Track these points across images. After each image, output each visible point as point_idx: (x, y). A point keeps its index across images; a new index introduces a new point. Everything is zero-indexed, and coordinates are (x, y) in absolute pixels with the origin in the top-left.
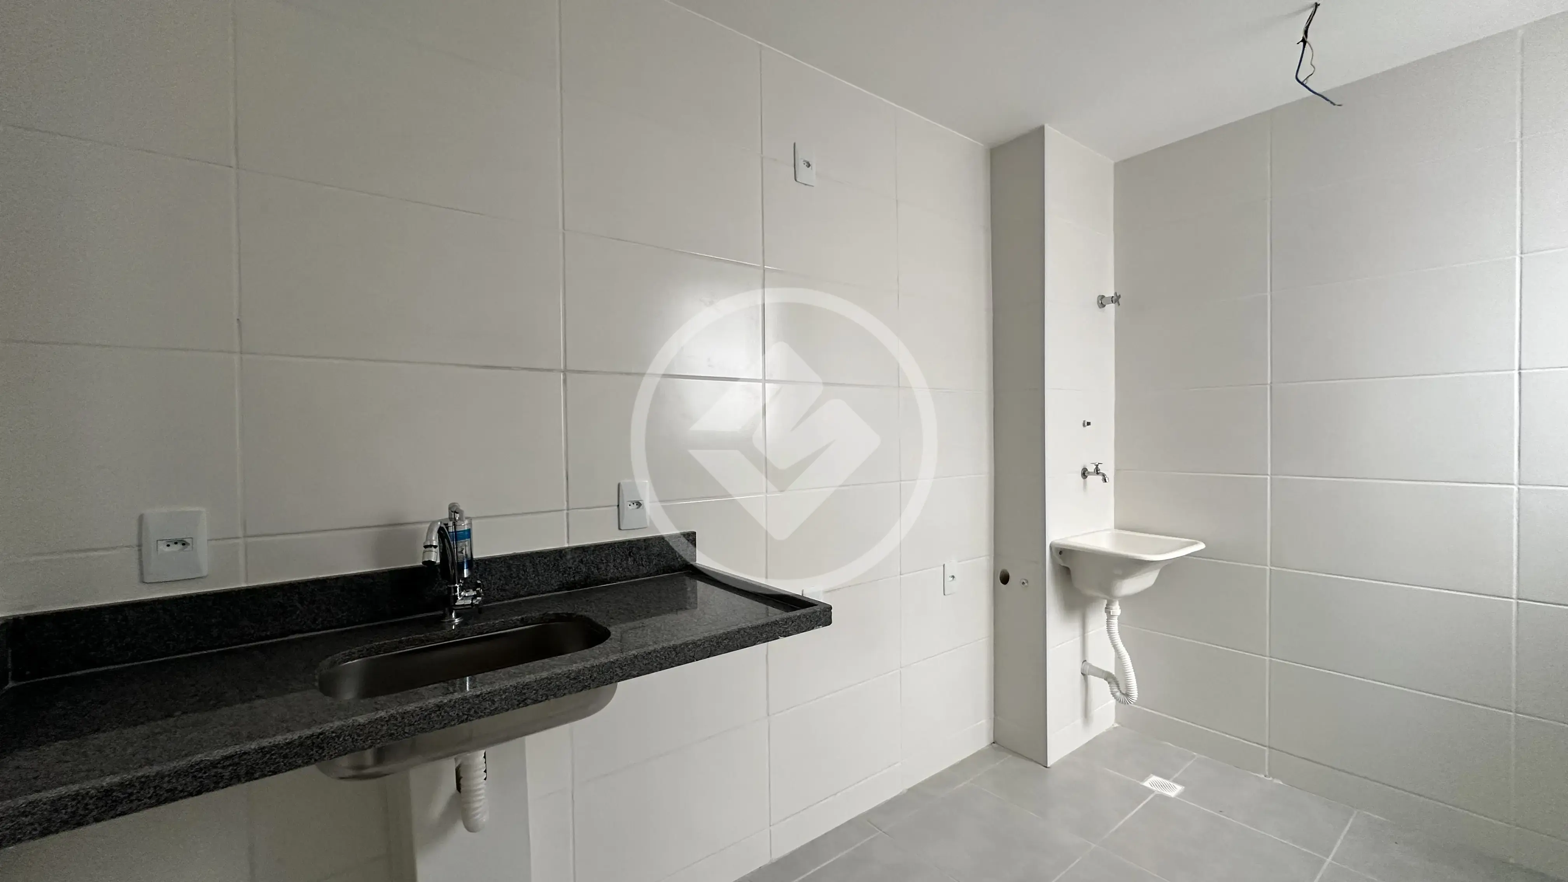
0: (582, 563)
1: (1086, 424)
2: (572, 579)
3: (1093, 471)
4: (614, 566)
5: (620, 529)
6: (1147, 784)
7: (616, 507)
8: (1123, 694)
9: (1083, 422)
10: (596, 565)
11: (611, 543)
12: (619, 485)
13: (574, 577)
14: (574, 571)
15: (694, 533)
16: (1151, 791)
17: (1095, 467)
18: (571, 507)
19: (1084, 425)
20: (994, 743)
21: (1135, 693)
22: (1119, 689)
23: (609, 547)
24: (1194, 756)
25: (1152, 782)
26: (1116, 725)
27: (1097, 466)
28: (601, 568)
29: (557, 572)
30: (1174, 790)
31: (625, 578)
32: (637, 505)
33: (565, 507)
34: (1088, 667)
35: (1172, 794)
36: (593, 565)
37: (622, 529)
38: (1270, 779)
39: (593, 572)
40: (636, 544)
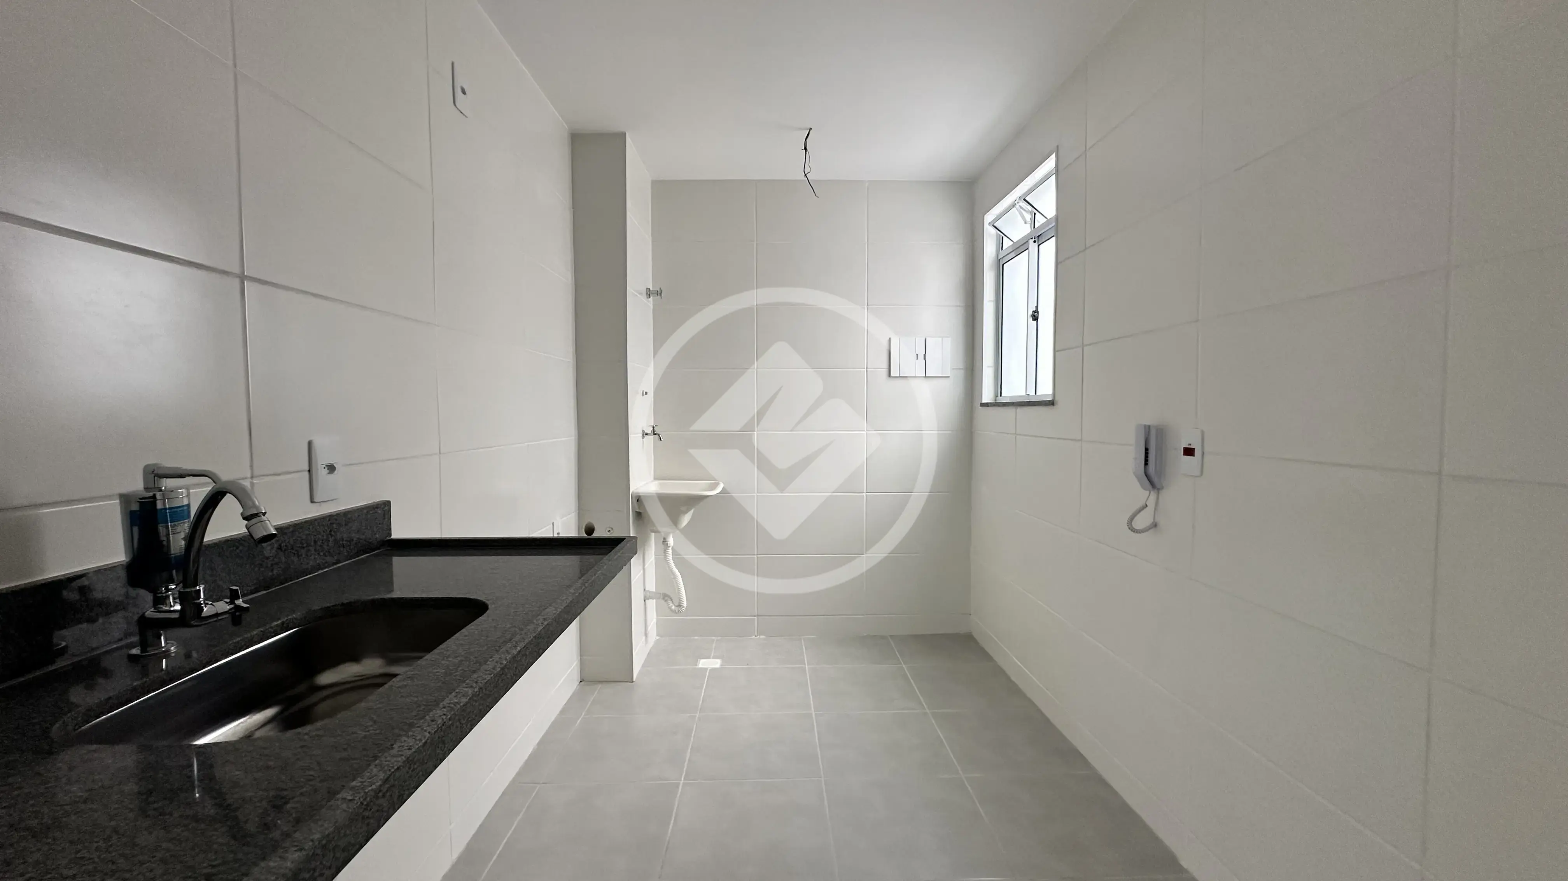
0: (281, 550)
1: (644, 393)
2: (270, 574)
3: (651, 432)
4: (315, 550)
5: (312, 501)
6: (700, 666)
7: (307, 474)
8: (677, 606)
9: (642, 392)
10: (296, 551)
11: (311, 520)
12: (310, 444)
13: (272, 570)
14: (273, 562)
15: (388, 503)
16: (706, 669)
17: (652, 429)
18: (256, 473)
19: (643, 395)
20: (581, 682)
21: (685, 604)
22: (673, 604)
23: (310, 525)
24: (714, 639)
25: (703, 663)
26: (658, 638)
27: (654, 427)
28: (301, 555)
29: (253, 566)
30: (716, 663)
31: (326, 565)
32: (328, 469)
33: (249, 475)
34: (648, 593)
35: (718, 666)
36: (294, 551)
37: (316, 501)
38: (758, 637)
39: (293, 562)
40: (336, 520)
